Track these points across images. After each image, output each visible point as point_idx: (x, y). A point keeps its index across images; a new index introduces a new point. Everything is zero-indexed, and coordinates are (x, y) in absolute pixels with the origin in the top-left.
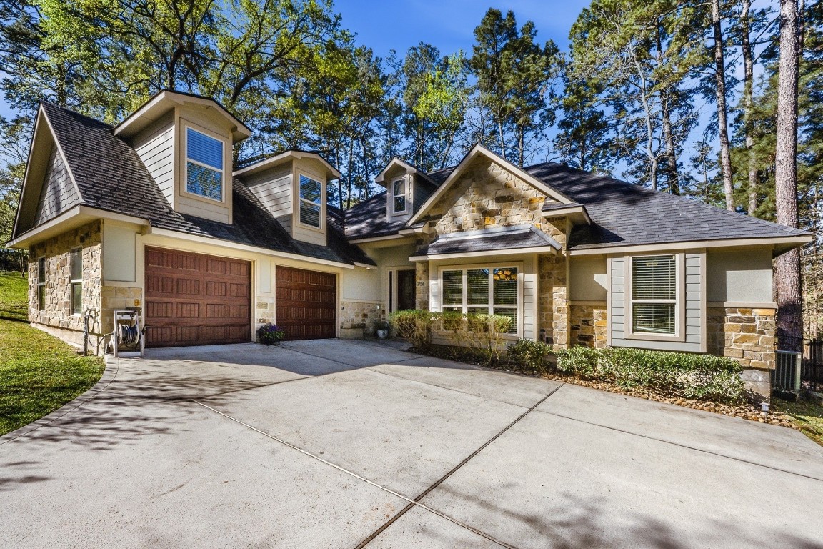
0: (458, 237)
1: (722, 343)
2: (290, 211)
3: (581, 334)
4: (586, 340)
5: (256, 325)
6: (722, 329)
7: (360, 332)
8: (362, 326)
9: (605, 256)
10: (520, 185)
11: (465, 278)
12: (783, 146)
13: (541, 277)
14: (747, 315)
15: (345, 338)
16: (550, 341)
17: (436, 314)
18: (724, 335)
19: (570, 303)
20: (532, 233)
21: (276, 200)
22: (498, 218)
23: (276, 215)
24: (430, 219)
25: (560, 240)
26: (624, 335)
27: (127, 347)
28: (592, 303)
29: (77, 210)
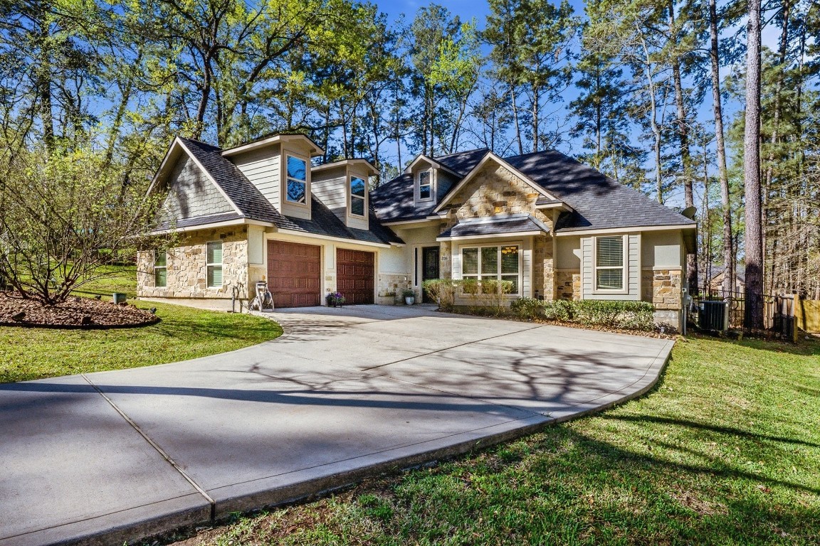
0: (474, 221)
1: (652, 294)
2: (344, 205)
3: (564, 292)
4: (568, 296)
5: (325, 294)
6: (652, 285)
7: (391, 299)
8: (393, 295)
9: (580, 236)
10: (521, 184)
11: (480, 254)
13: (536, 252)
14: (666, 275)
15: (382, 304)
16: (542, 298)
17: (457, 282)
18: (652, 289)
19: (556, 270)
20: (529, 219)
21: (331, 196)
22: (504, 209)
23: (330, 207)
24: (452, 207)
25: (548, 225)
26: (592, 292)
27: (266, 306)
28: (571, 270)
29: (242, 221)
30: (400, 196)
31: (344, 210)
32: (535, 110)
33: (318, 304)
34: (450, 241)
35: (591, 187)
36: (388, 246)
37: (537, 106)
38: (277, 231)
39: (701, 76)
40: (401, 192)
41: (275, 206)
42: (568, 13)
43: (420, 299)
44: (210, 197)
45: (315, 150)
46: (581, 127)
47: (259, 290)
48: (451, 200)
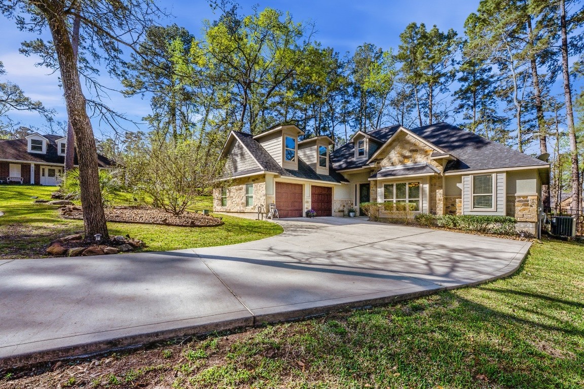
0: (391, 168)
1: (514, 211)
2: (315, 162)
3: (450, 209)
4: (453, 212)
5: (305, 211)
6: (514, 206)
7: (342, 214)
8: (343, 211)
9: (461, 175)
10: (422, 145)
11: (395, 187)
13: (431, 186)
14: (525, 199)
15: (336, 216)
16: (435, 214)
17: (380, 204)
18: (515, 208)
19: (445, 196)
20: (427, 166)
21: (308, 157)
22: (410, 160)
23: (308, 163)
24: (377, 160)
25: (440, 169)
26: (470, 210)
27: (275, 217)
28: (456, 197)
29: (263, 172)
30: (347, 155)
31: (315, 164)
32: (430, 99)
33: (301, 216)
34: (376, 180)
36: (340, 184)
37: (432, 96)
38: (280, 177)
39: (553, 65)
40: (347, 153)
41: (279, 164)
42: (453, 36)
43: (358, 214)
44: (247, 160)
45: (300, 133)
46: (462, 106)
47: (271, 208)
48: (377, 157)
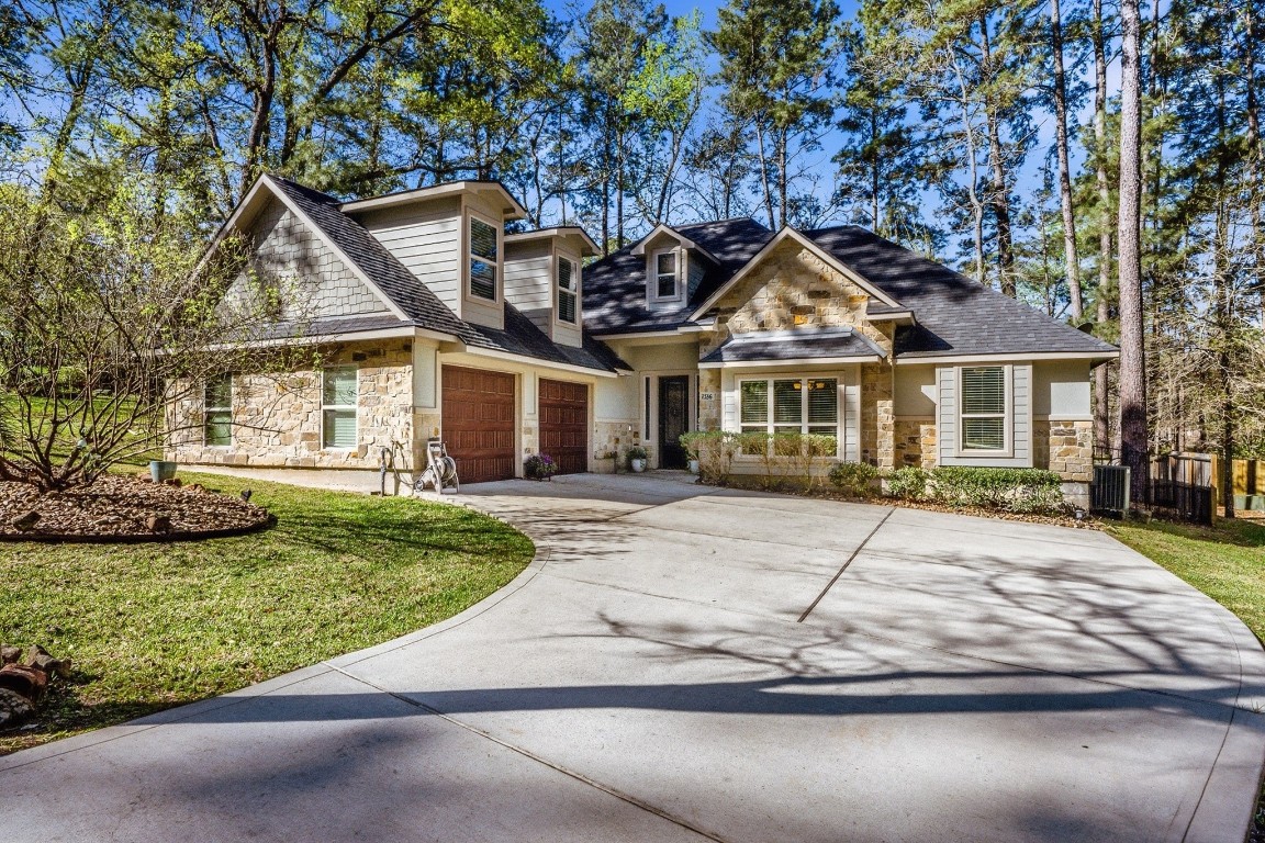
0: (760, 337)
1: (1047, 457)
2: (549, 304)
3: (908, 454)
4: (913, 460)
5: (522, 457)
6: (1047, 443)
7: (610, 464)
8: (614, 456)
9: (934, 366)
10: (839, 279)
11: (771, 391)
12: (1126, 213)
13: (864, 389)
14: (1069, 428)
15: (598, 472)
16: (874, 463)
17: (731, 435)
18: (1049, 449)
19: (896, 419)
20: (853, 337)
21: (522, 289)
22: (810, 318)
23: (522, 308)
24: (720, 313)
25: (884, 346)
26: (954, 453)
27: (447, 482)
28: (920, 419)
30: (618, 291)
31: (548, 312)
32: (781, 160)
34: (719, 371)
35: (935, 287)
36: (614, 375)
37: (784, 154)
38: (464, 350)
39: (1021, 125)
40: (617, 283)
41: (451, 305)
43: (654, 461)
45: (513, 210)
46: (846, 191)
47: (433, 454)
48: (717, 303)
